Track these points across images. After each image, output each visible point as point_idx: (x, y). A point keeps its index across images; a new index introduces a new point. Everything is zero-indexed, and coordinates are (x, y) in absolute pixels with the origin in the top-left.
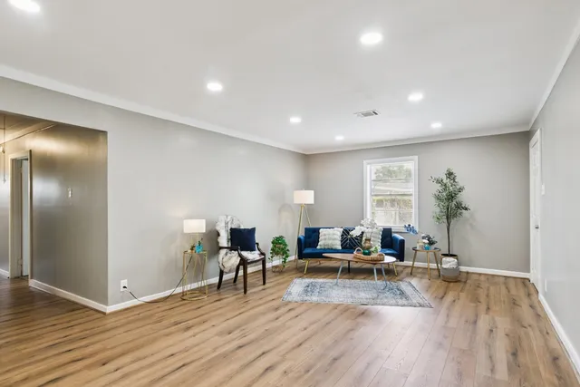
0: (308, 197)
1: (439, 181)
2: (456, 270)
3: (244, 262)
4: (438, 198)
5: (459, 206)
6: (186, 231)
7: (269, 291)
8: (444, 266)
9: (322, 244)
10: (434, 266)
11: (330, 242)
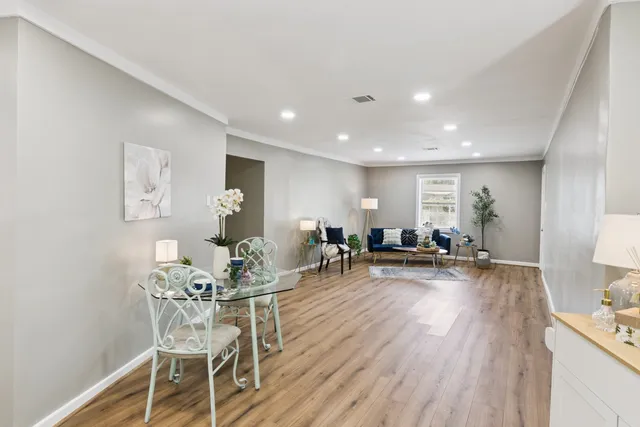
0: (372, 204)
1: (477, 195)
2: (488, 260)
3: (341, 252)
4: (476, 207)
5: (491, 214)
6: (302, 229)
7: (355, 274)
8: (480, 258)
9: (386, 241)
10: (471, 259)
11: (393, 240)
